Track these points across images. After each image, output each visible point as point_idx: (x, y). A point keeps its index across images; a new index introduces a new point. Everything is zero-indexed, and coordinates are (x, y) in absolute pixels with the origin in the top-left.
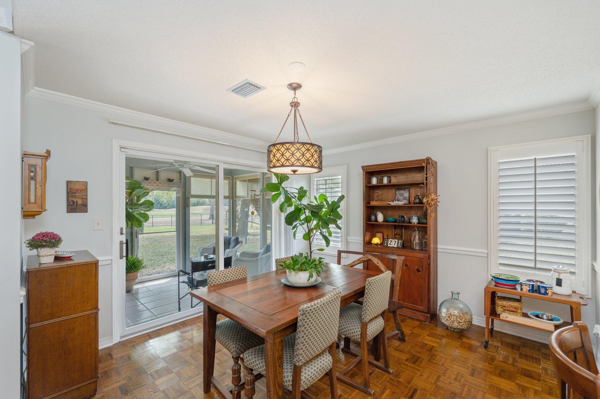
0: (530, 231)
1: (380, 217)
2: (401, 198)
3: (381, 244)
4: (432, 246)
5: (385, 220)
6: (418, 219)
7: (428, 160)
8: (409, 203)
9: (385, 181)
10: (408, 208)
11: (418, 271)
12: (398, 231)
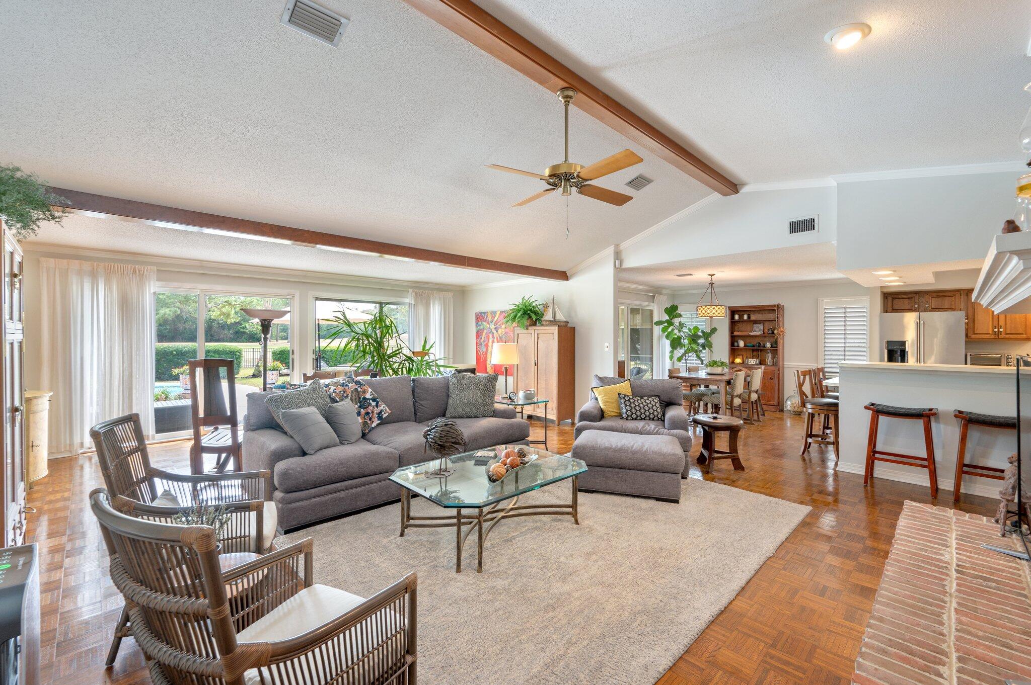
0: (842, 355)
1: (741, 344)
2: (757, 330)
3: (743, 363)
4: (781, 363)
5: (745, 346)
6: (771, 345)
7: (778, 306)
8: (764, 334)
9: (745, 317)
10: (763, 336)
11: (771, 379)
12: (755, 353)
